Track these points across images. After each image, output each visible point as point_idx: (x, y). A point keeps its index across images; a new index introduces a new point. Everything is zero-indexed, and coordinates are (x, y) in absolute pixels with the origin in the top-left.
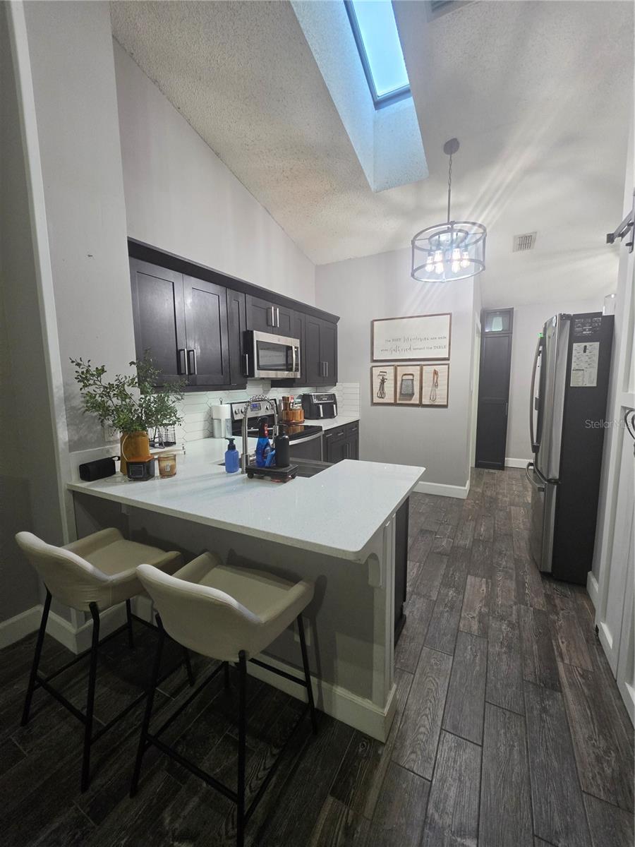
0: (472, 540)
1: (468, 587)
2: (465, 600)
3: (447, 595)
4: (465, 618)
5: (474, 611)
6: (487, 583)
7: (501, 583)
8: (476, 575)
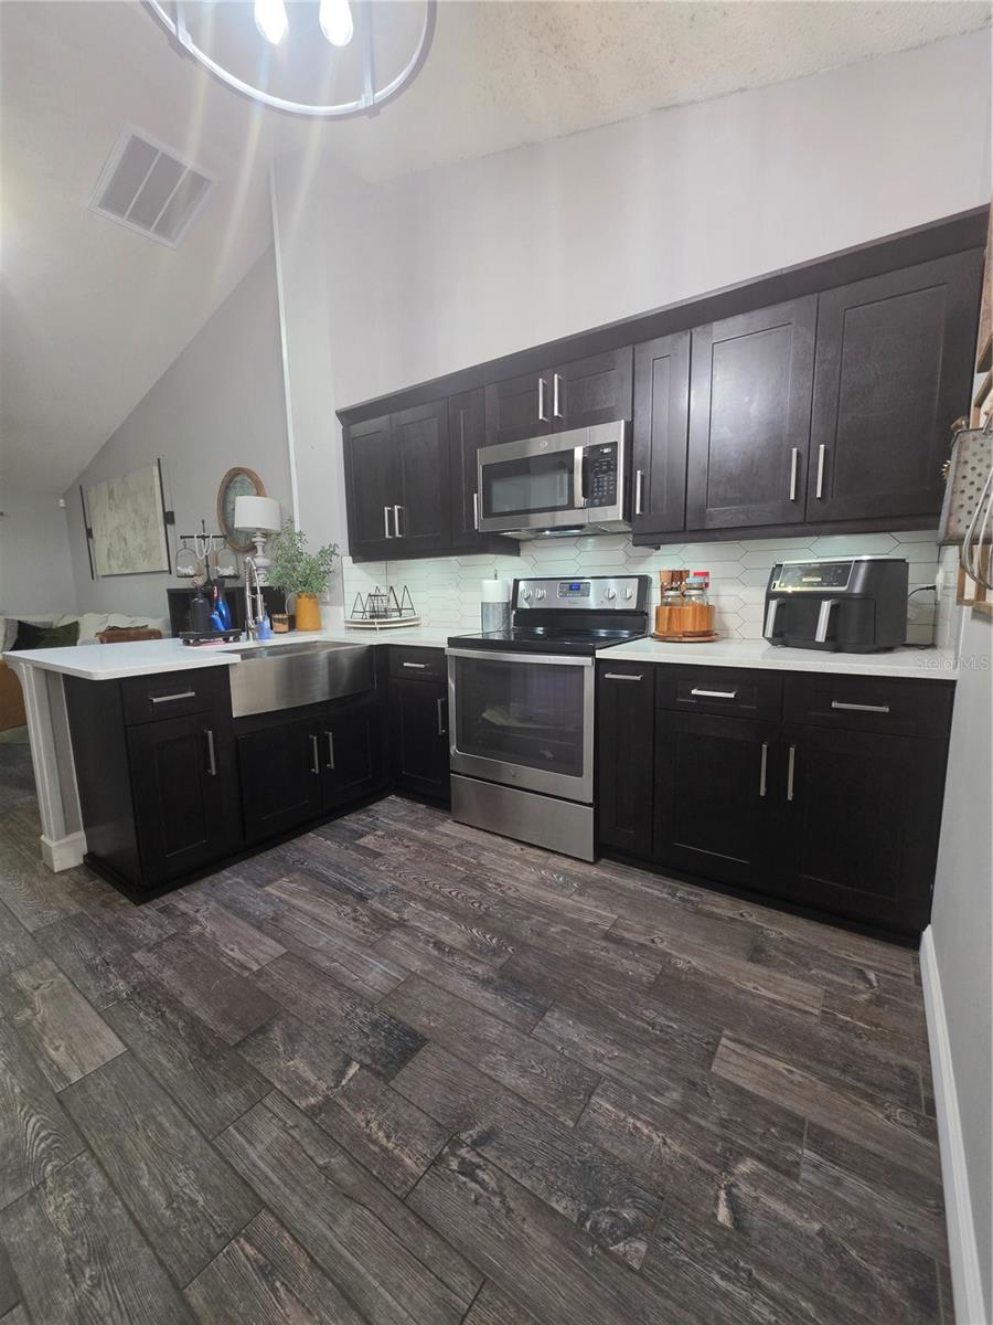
0: (264, 1193)
1: (99, 1024)
2: (78, 998)
3: (124, 976)
4: (52, 975)
5: (44, 998)
6: (61, 1075)
7: (19, 1112)
8: (109, 1067)
